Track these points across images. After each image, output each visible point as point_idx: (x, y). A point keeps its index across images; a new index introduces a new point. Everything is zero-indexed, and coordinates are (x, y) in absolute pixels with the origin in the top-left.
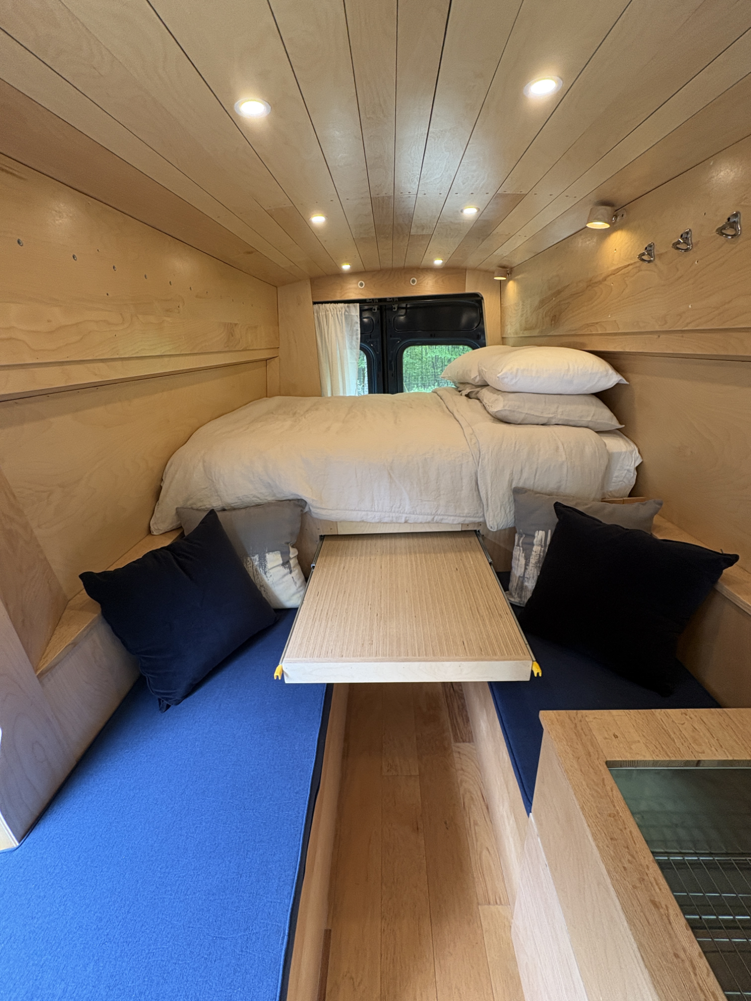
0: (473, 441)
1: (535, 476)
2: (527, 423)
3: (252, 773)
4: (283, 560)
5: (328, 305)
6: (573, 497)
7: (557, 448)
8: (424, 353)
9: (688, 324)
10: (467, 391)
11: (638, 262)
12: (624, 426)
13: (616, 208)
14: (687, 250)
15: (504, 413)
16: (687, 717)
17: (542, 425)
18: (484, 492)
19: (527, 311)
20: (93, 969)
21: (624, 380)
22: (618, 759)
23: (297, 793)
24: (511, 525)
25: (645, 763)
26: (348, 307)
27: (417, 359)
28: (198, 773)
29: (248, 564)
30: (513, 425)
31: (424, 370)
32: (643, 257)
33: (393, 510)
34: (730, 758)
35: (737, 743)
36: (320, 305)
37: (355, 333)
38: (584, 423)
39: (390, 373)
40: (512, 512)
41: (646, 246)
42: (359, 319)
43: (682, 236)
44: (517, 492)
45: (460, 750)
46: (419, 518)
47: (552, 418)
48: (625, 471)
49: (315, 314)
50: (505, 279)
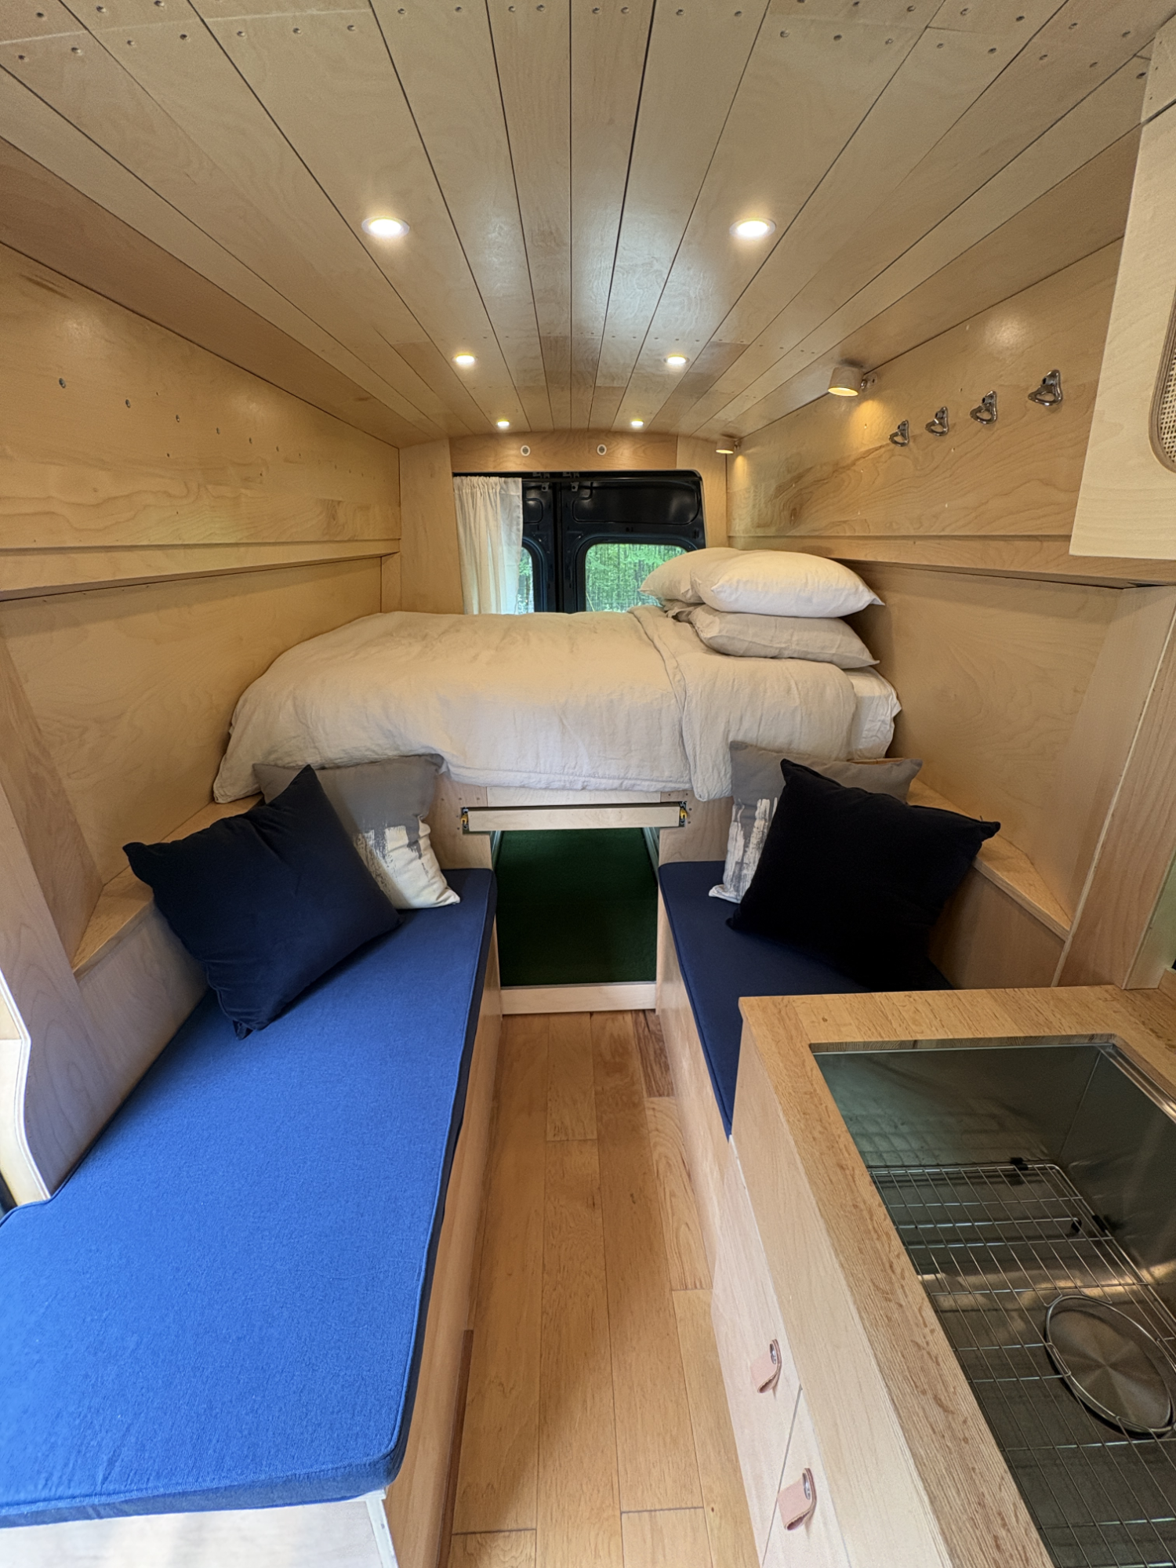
0: (678, 677)
1: (759, 727)
2: (752, 655)
3: (372, 1105)
4: (409, 839)
5: (475, 479)
6: (809, 755)
7: (789, 691)
8: (622, 556)
9: (943, 530)
10: (676, 610)
11: (888, 445)
12: (878, 662)
13: (865, 370)
14: (942, 433)
15: (720, 641)
16: (911, 999)
17: (772, 658)
18: (691, 747)
19: (760, 500)
20: (174, 1319)
21: (878, 599)
22: (824, 1041)
23: (433, 1124)
24: (727, 794)
25: (855, 1045)
26: (505, 482)
27: (611, 564)
28: (297, 1108)
29: (359, 843)
30: (732, 657)
31: (622, 583)
32: (895, 438)
33: (566, 770)
34: (951, 1037)
35: (961, 1022)
36: (464, 478)
37: (515, 522)
38: (827, 657)
39: (566, 584)
40: (728, 776)
41: (899, 423)
42: (521, 502)
43: (936, 415)
44: (736, 747)
45: (656, 1107)
46: (600, 783)
47: (785, 649)
48: (879, 723)
49: (456, 492)
50: (732, 452)
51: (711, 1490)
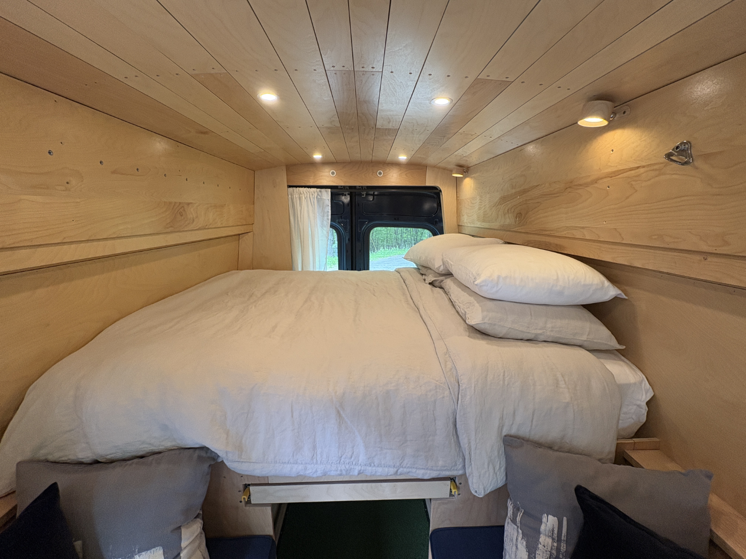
0: (449, 365)
1: (532, 421)
2: (510, 338)
5: (301, 189)
7: (557, 384)
10: (432, 278)
11: (661, 163)
12: (624, 347)
13: (616, 104)
15: (483, 326)
17: (528, 340)
18: (465, 439)
19: (486, 205)
21: (623, 294)
24: (500, 484)
26: (320, 191)
32: (672, 158)
36: (294, 188)
37: (326, 215)
38: (579, 343)
41: (675, 145)
42: (330, 203)
47: (540, 334)
48: (635, 407)
49: (290, 196)
50: (462, 176)
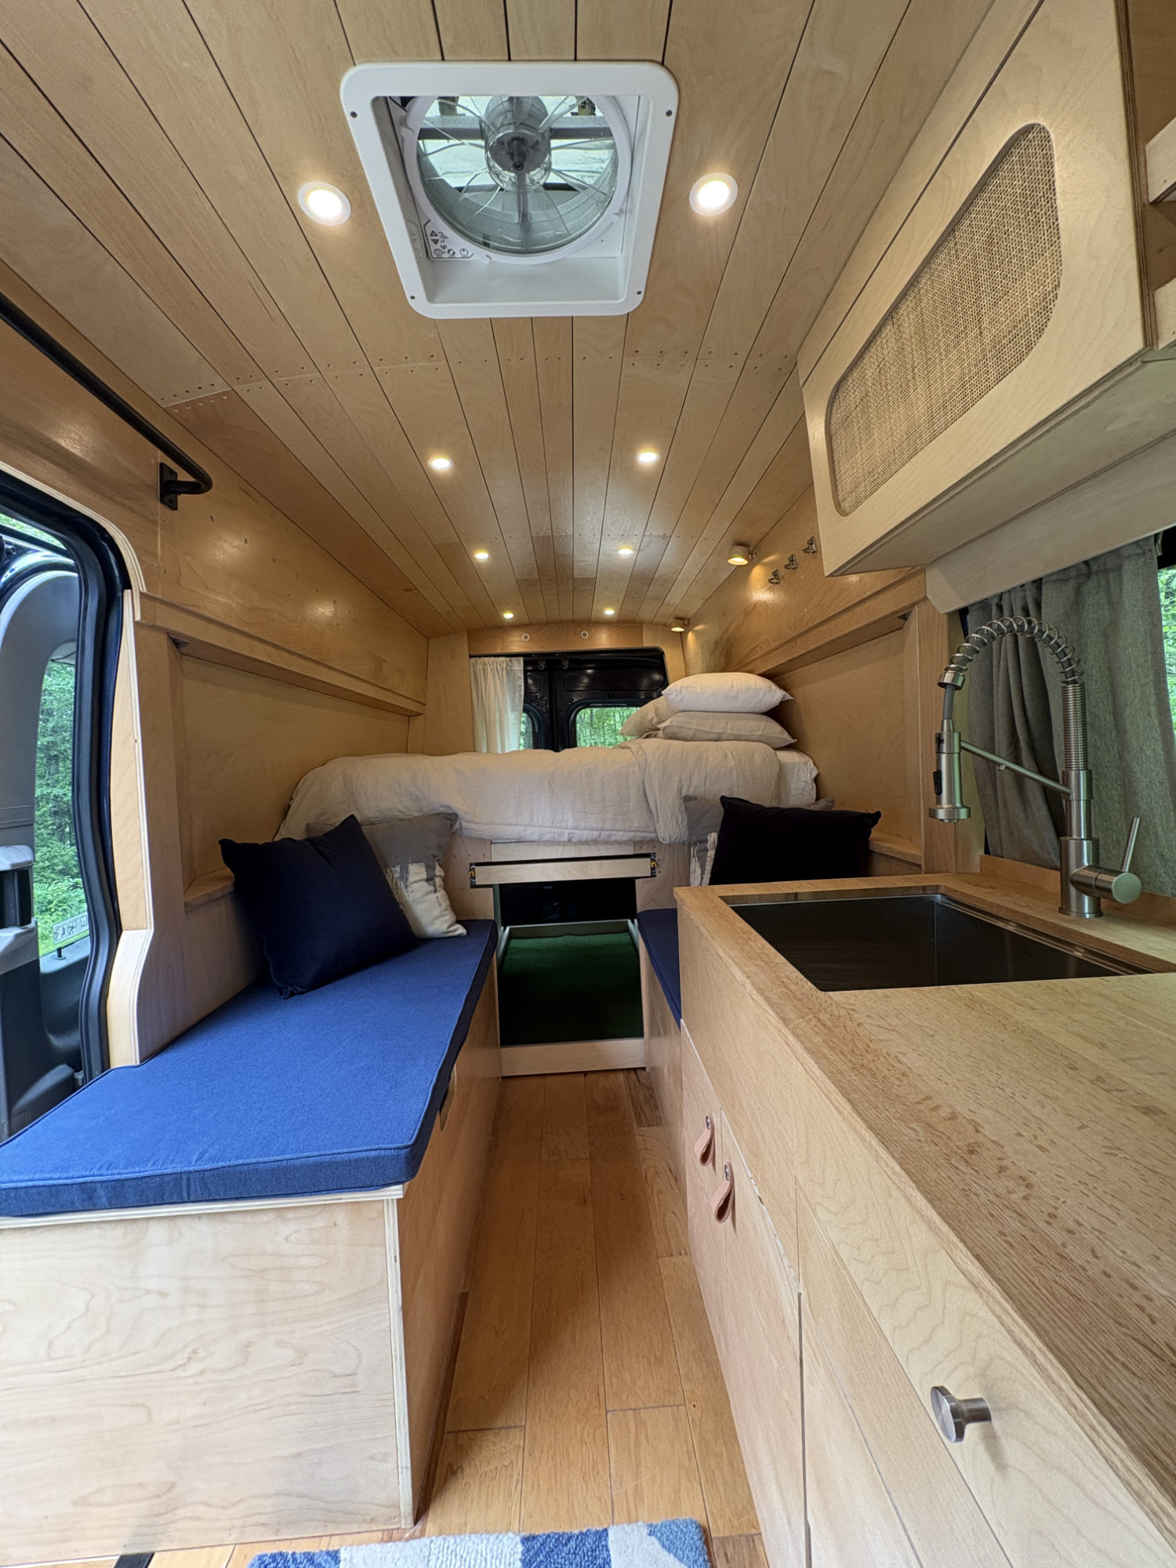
2: (698, 739)
4: (427, 875)
5: (486, 659)
7: (726, 759)
9: (807, 624)
11: (768, 585)
12: (796, 740)
13: (746, 545)
14: (794, 569)
18: (653, 800)
19: (706, 656)
21: (788, 695)
26: (510, 661)
29: (387, 876)
32: (772, 581)
33: (555, 824)
36: (478, 659)
37: (517, 689)
38: (755, 737)
40: (685, 823)
41: (773, 571)
42: (523, 673)
43: (790, 558)
44: (687, 799)
45: (645, 1134)
46: (583, 834)
47: (723, 733)
48: (803, 784)
49: (472, 668)
50: (682, 630)
51: (693, 1392)
